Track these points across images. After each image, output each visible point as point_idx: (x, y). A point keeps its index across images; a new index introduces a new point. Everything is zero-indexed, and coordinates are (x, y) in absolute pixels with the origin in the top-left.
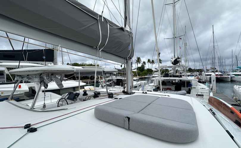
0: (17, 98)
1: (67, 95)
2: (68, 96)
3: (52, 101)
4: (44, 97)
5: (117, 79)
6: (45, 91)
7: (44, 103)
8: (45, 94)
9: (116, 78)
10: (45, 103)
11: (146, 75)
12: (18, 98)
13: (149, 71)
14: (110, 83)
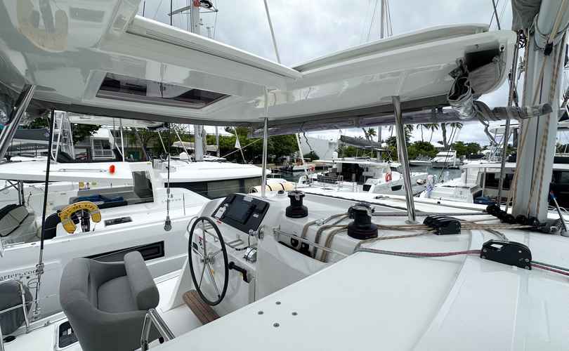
0: (118, 197)
1: (222, 205)
2: (224, 209)
3: (187, 214)
4: (168, 201)
5: (344, 165)
6: (170, 184)
7: (168, 217)
8: (168, 192)
9: (343, 160)
10: (170, 218)
11: (414, 159)
12: (121, 199)
13: (423, 148)
14: (326, 174)
